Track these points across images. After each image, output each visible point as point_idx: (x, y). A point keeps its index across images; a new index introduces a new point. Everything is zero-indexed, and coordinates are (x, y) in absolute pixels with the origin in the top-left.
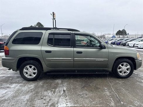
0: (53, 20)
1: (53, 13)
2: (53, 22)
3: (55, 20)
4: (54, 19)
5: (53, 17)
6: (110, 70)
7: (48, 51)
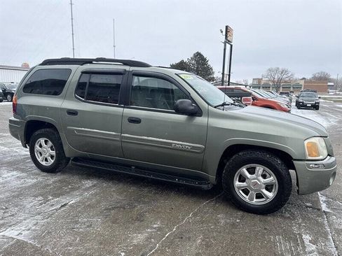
0: (225, 45)
1: (227, 27)
2: (225, 50)
3: (231, 46)
4: (227, 41)
5: (226, 36)
6: (212, 177)
7: (72, 110)
